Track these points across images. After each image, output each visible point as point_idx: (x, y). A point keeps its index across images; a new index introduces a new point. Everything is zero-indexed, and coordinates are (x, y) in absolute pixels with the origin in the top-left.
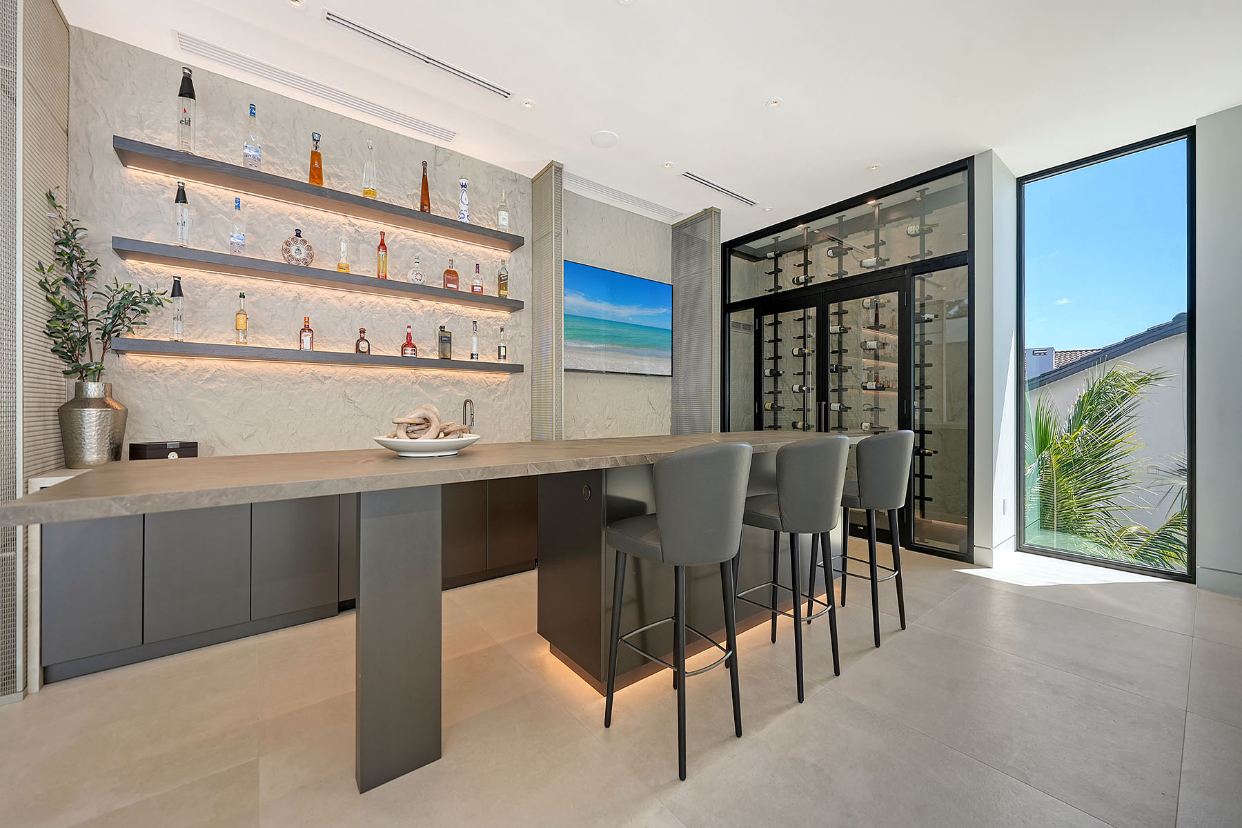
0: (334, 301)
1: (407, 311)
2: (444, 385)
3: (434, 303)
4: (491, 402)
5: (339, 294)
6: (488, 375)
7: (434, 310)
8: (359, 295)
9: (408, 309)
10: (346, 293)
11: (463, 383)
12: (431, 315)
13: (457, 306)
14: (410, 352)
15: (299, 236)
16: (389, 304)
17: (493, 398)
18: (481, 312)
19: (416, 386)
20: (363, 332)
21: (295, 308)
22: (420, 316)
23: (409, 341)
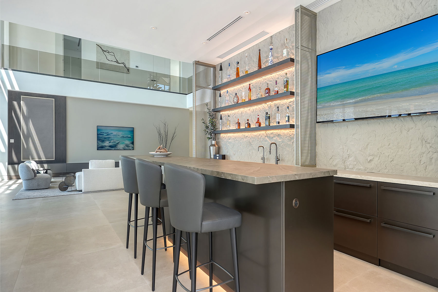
0: (248, 111)
1: (264, 109)
2: (274, 137)
3: (270, 102)
4: (291, 144)
5: (249, 108)
6: (290, 130)
7: (271, 106)
8: (253, 107)
9: (264, 108)
10: (250, 107)
11: (280, 135)
12: (270, 108)
13: (278, 101)
14: (257, 125)
15: (236, 95)
16: (259, 108)
17: (292, 142)
18: (287, 101)
19: (266, 138)
20: (248, 120)
21: (241, 116)
22: (267, 109)
23: (258, 121)
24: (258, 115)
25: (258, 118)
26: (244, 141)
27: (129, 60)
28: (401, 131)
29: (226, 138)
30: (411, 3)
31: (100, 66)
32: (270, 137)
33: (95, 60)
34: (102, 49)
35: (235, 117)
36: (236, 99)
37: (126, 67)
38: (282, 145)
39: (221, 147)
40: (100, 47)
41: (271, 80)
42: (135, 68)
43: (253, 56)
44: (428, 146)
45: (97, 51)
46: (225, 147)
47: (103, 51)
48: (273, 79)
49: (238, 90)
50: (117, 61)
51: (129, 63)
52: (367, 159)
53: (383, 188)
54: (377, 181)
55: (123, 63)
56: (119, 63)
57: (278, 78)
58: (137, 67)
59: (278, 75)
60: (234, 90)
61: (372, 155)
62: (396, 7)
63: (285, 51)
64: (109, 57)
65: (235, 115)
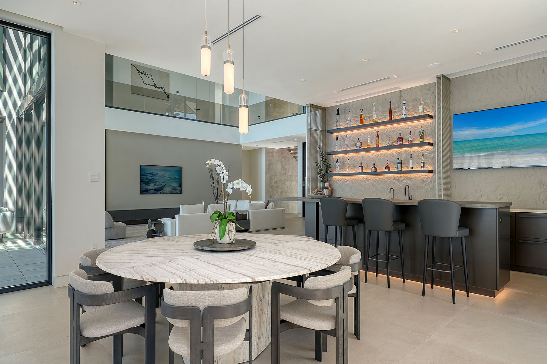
0: (371, 156)
2: (404, 180)
4: (424, 186)
5: (372, 153)
7: (400, 152)
8: (377, 152)
10: (374, 152)
11: (411, 178)
12: (399, 154)
13: (409, 148)
14: (387, 169)
15: (359, 140)
16: (386, 153)
17: (425, 184)
18: (419, 149)
19: (395, 181)
20: (374, 164)
21: (362, 160)
22: (395, 155)
23: (388, 165)
24: (388, 161)
25: (388, 163)
26: (366, 184)
27: (169, 84)
28: (525, 177)
29: (340, 181)
30: (532, 87)
31: (136, 90)
32: (399, 180)
33: (129, 83)
34: (137, 70)
35: (354, 160)
36: (359, 144)
37: (165, 93)
38: (413, 187)
39: (334, 189)
40: (136, 67)
41: (400, 129)
42: (176, 93)
43: (378, 105)
44: (545, 187)
45: (132, 73)
46: (339, 189)
47: (139, 72)
48: (402, 128)
49: (358, 135)
50: (155, 85)
51: (168, 87)
52: (498, 198)
53: (520, 216)
54: (515, 212)
55: (162, 88)
56: (158, 88)
57: (408, 128)
58: (178, 92)
59: (408, 125)
60: (352, 134)
61: (502, 194)
62: (520, 87)
63: (421, 108)
64: (147, 80)
65: (354, 158)
